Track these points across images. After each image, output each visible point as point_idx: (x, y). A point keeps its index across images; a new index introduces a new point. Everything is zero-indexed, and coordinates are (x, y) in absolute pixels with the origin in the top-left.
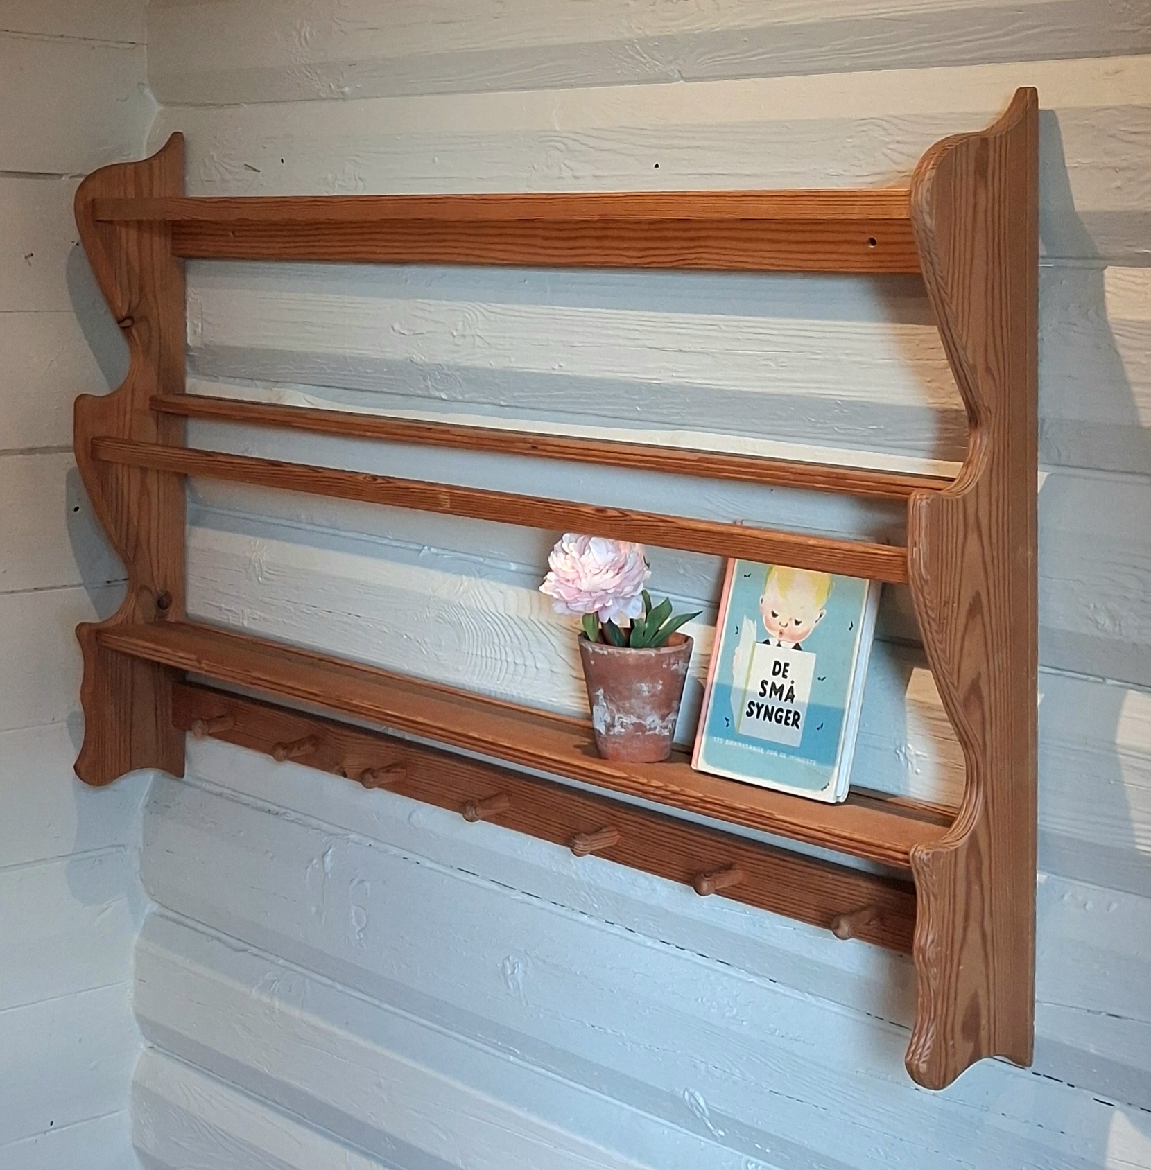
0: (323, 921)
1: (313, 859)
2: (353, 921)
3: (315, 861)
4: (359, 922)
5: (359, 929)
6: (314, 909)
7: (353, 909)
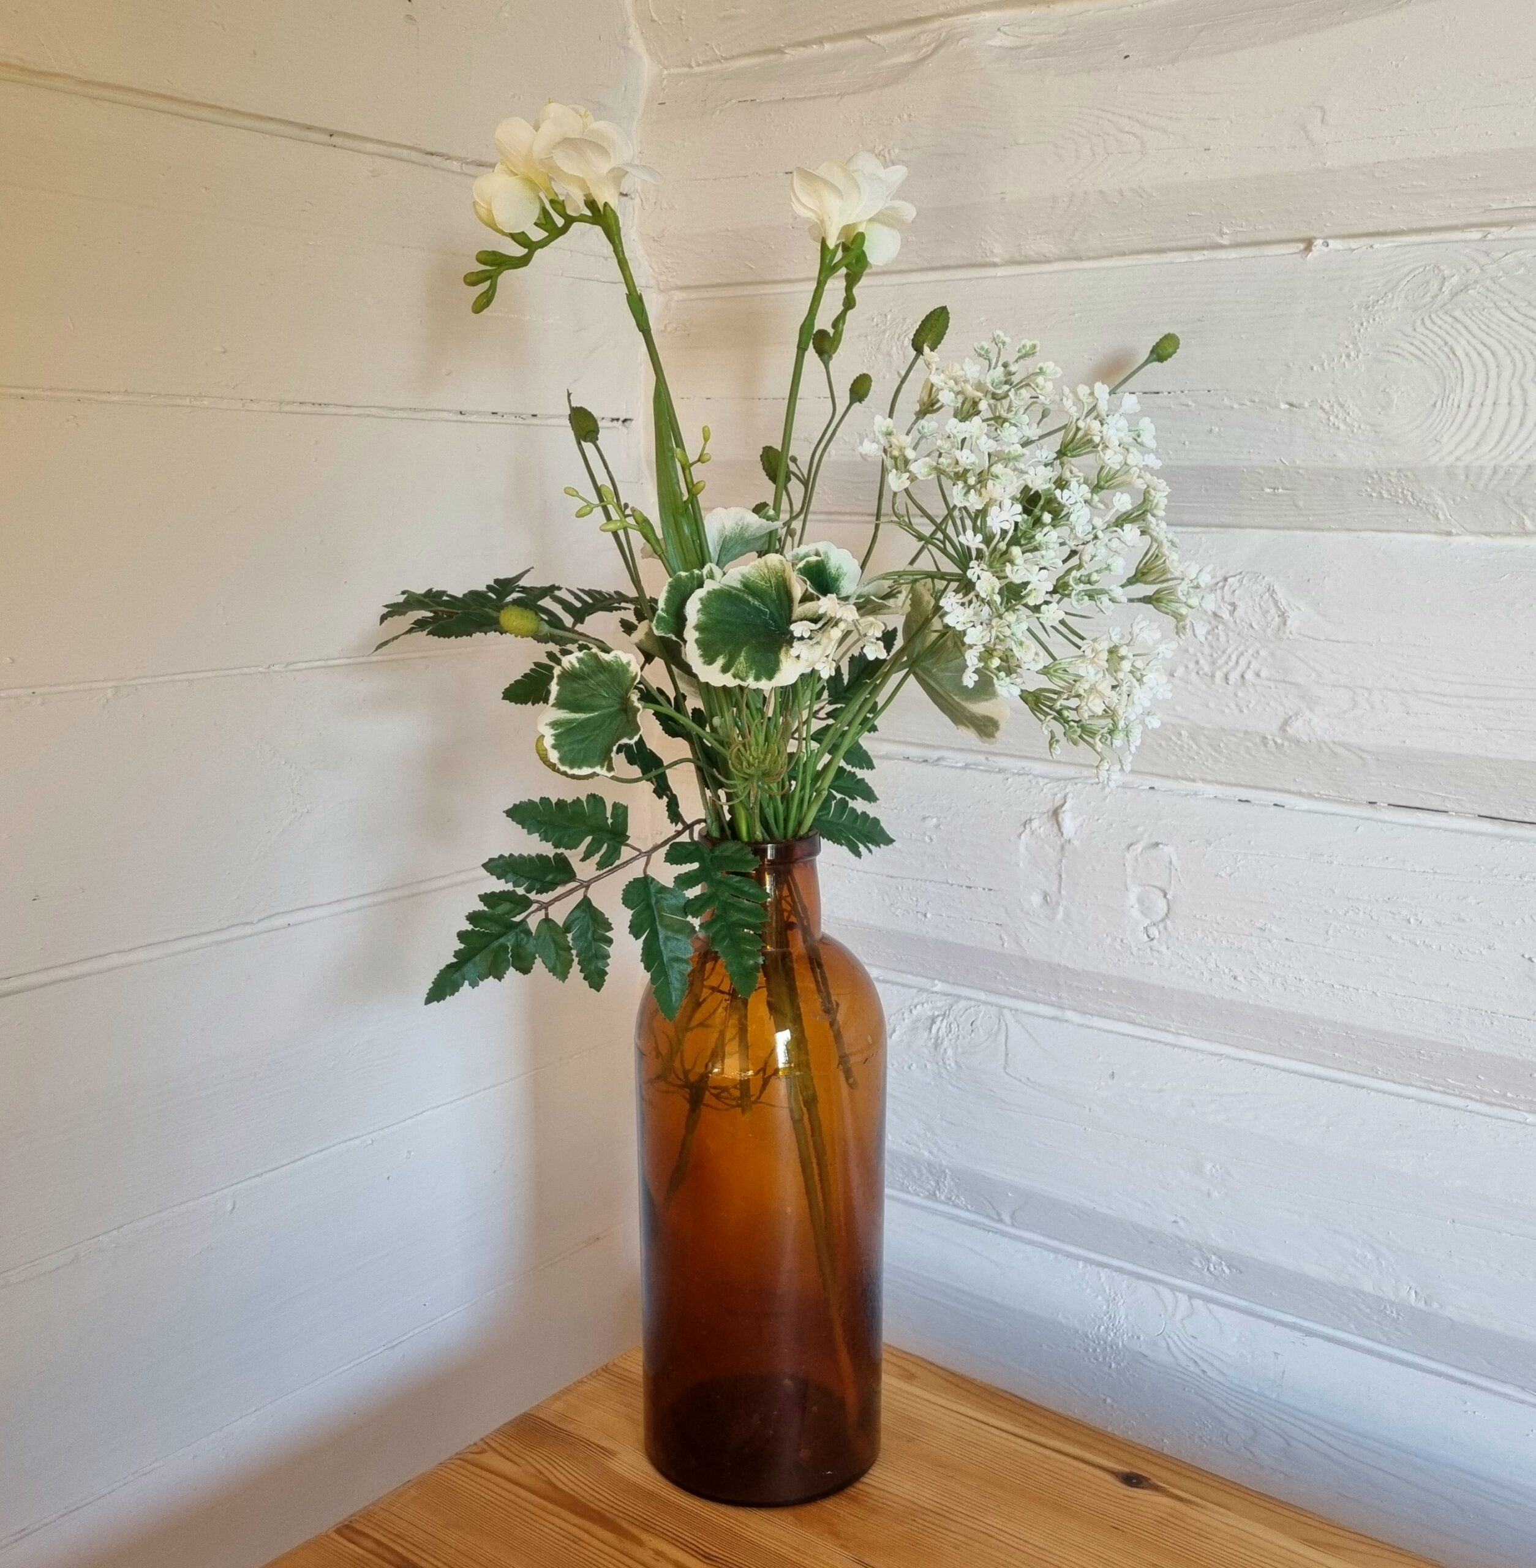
0: (1060, 915)
1: (1030, 820)
2: (1135, 913)
3: (1035, 824)
4: (1145, 911)
5: (1147, 922)
6: (1036, 899)
7: (1134, 891)
